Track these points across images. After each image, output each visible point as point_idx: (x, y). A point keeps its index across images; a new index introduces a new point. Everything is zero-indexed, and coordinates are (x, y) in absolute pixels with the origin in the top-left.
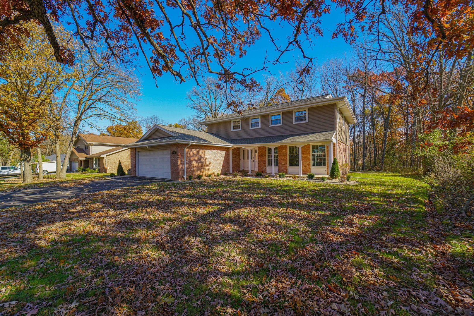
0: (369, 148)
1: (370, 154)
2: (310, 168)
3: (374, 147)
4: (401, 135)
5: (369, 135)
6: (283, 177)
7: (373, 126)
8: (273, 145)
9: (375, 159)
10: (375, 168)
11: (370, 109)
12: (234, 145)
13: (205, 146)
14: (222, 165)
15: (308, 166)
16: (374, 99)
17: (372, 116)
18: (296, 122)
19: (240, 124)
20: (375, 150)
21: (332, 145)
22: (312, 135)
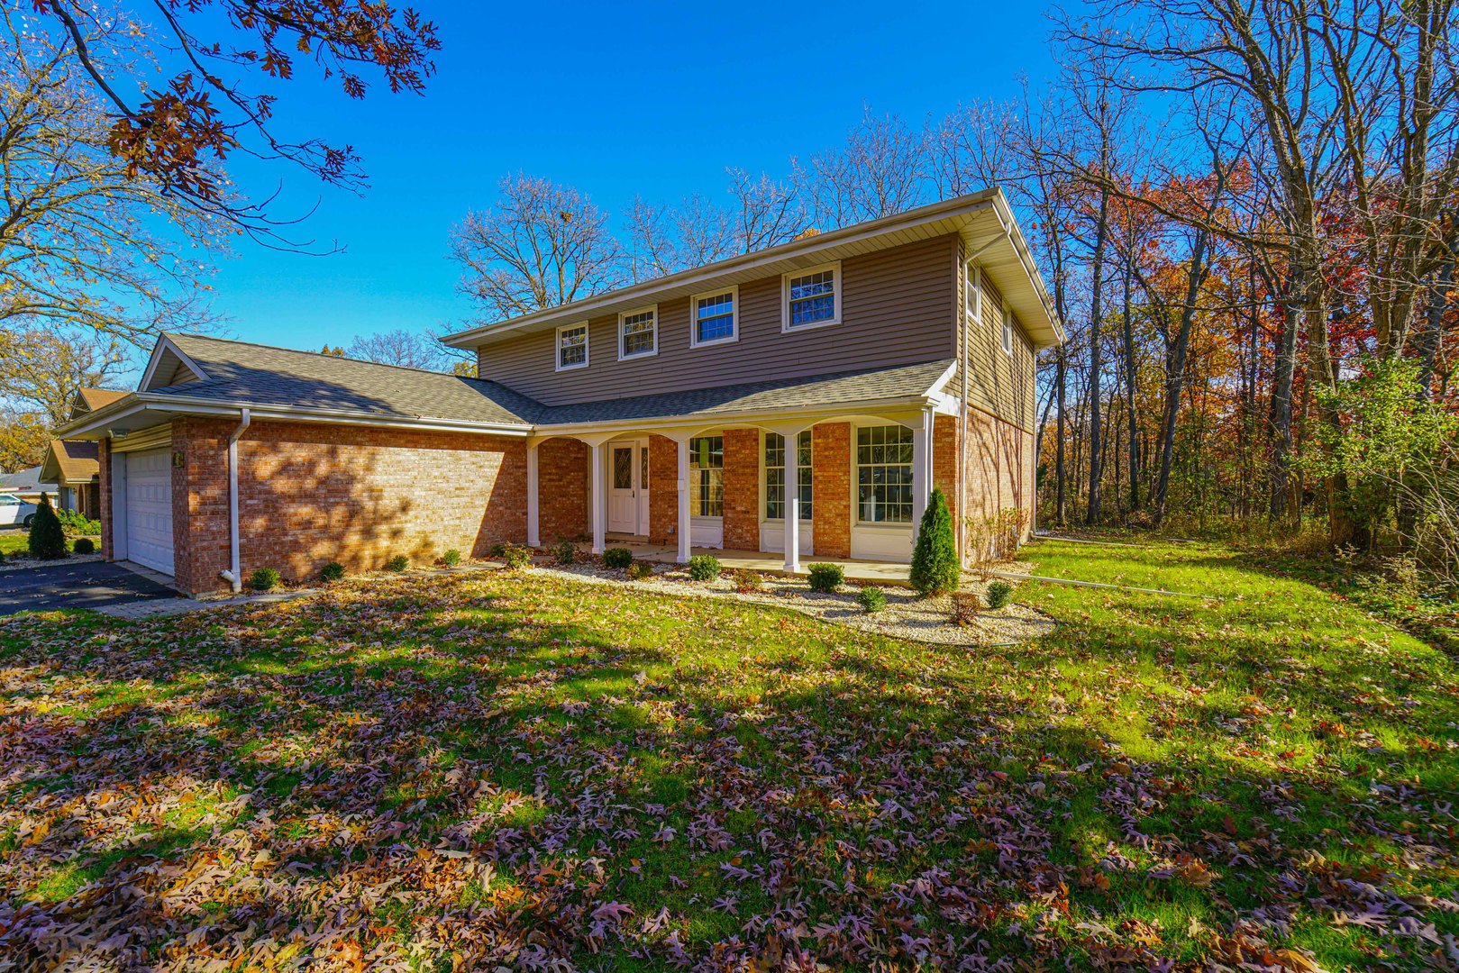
0: (1114, 445)
1: (1117, 464)
2: (847, 531)
3: (1132, 442)
4: (1224, 399)
5: (1118, 404)
6: (706, 577)
7: (1130, 370)
8: (682, 429)
9: (1134, 484)
10: (1132, 518)
11: (1120, 313)
12: (537, 427)
13: (372, 430)
14: (482, 512)
15: (838, 522)
16: (1133, 275)
17: (1128, 338)
18: (792, 323)
19: (586, 342)
20: (1135, 454)
21: (928, 424)
22: (846, 382)
